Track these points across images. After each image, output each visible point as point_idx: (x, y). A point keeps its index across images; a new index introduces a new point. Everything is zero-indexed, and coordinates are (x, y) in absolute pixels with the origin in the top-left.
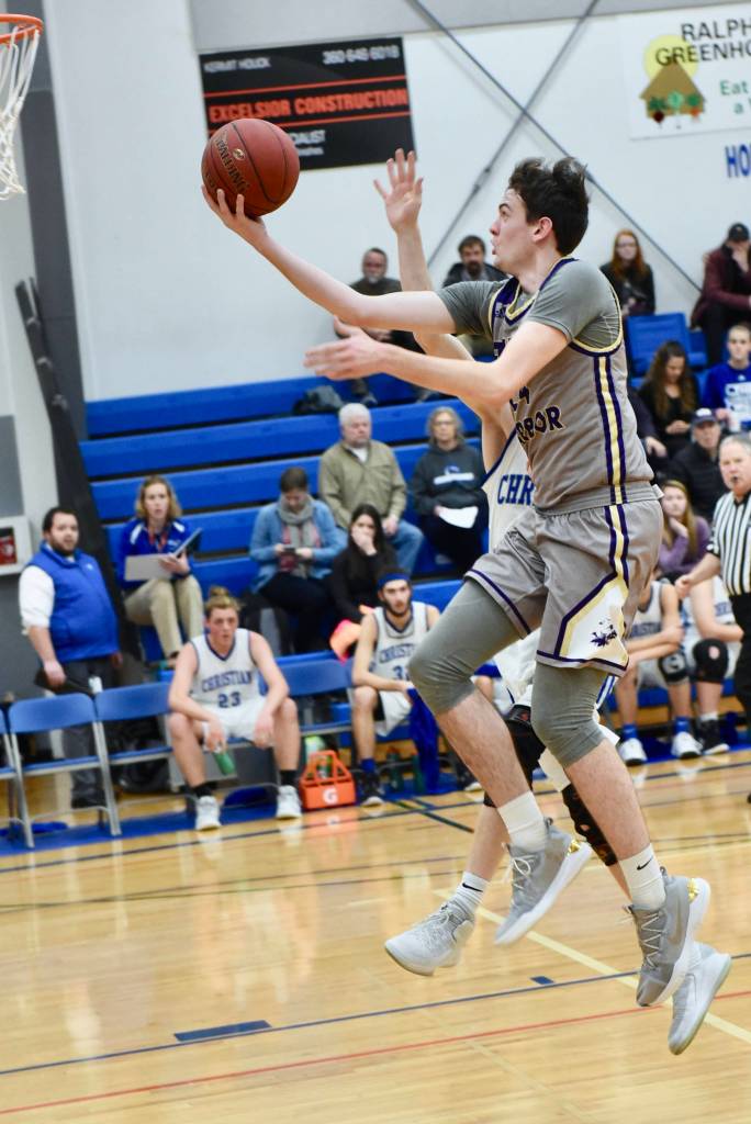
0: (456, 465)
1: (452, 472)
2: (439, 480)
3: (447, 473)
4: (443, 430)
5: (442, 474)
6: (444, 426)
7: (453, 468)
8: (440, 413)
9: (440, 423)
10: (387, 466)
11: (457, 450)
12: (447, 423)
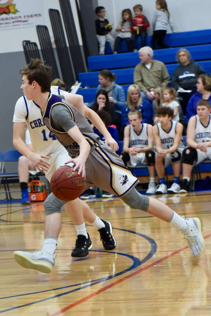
0: (187, 71)
1: (186, 73)
2: (181, 77)
3: (184, 74)
4: (182, 58)
5: (182, 74)
6: (182, 57)
7: (187, 72)
8: (180, 51)
9: (180, 56)
10: (159, 71)
11: (188, 65)
12: (183, 55)
